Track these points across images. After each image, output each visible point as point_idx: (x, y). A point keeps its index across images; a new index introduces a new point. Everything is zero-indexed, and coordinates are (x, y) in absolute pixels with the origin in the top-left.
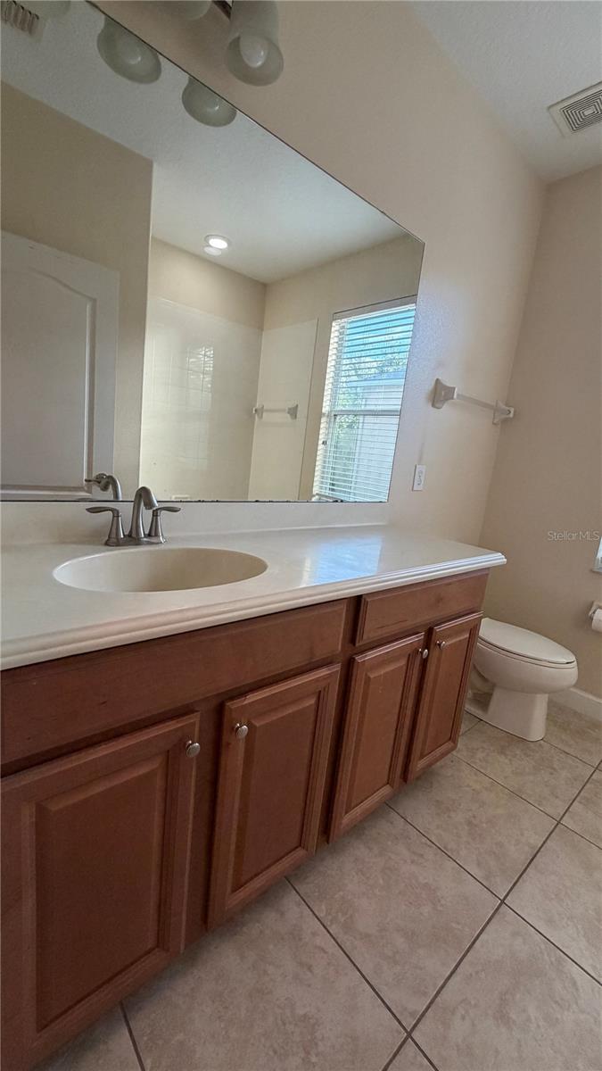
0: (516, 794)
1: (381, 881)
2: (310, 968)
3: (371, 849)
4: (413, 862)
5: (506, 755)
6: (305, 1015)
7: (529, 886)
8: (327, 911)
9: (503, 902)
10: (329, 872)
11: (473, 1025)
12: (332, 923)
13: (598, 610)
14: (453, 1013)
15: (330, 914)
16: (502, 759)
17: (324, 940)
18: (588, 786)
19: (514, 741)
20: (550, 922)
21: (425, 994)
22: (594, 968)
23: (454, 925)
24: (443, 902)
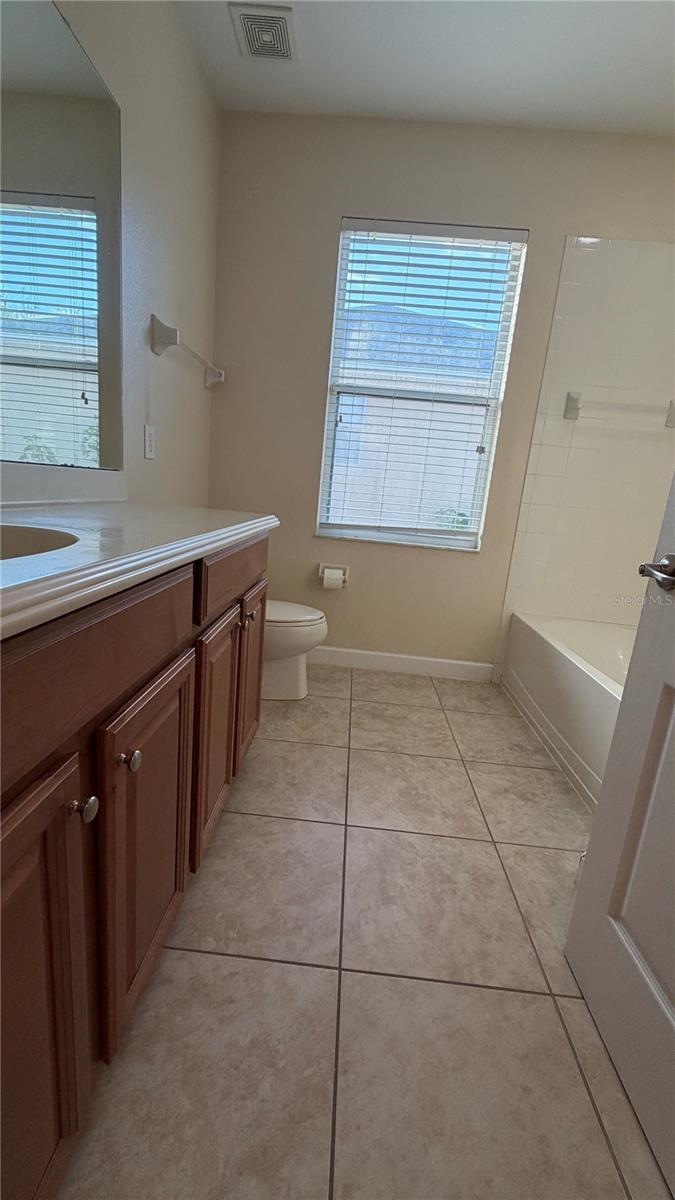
0: (312, 744)
1: (250, 877)
2: (231, 1000)
3: (223, 857)
4: (267, 842)
5: (289, 718)
6: (252, 1041)
7: (355, 804)
8: (215, 940)
9: (346, 825)
10: (196, 906)
11: (375, 921)
12: (227, 946)
13: (326, 570)
14: (359, 926)
15: (220, 940)
16: (289, 722)
17: (229, 965)
18: (353, 714)
19: (288, 705)
20: (380, 817)
21: (334, 932)
22: (416, 828)
23: (324, 866)
24: (307, 855)
